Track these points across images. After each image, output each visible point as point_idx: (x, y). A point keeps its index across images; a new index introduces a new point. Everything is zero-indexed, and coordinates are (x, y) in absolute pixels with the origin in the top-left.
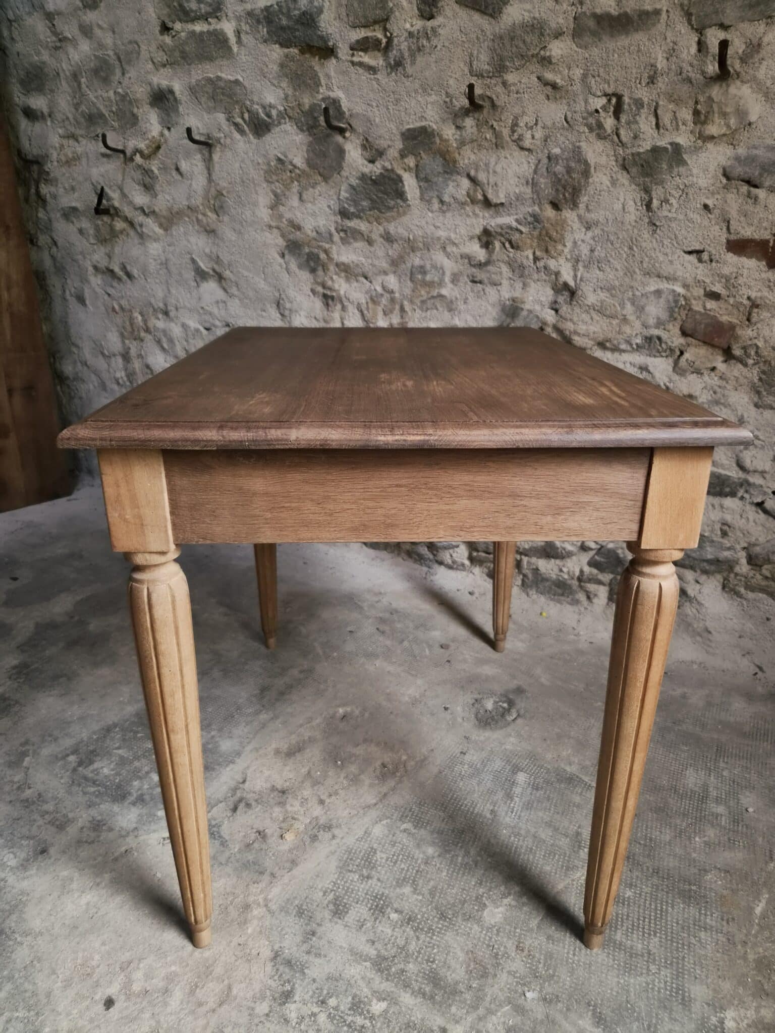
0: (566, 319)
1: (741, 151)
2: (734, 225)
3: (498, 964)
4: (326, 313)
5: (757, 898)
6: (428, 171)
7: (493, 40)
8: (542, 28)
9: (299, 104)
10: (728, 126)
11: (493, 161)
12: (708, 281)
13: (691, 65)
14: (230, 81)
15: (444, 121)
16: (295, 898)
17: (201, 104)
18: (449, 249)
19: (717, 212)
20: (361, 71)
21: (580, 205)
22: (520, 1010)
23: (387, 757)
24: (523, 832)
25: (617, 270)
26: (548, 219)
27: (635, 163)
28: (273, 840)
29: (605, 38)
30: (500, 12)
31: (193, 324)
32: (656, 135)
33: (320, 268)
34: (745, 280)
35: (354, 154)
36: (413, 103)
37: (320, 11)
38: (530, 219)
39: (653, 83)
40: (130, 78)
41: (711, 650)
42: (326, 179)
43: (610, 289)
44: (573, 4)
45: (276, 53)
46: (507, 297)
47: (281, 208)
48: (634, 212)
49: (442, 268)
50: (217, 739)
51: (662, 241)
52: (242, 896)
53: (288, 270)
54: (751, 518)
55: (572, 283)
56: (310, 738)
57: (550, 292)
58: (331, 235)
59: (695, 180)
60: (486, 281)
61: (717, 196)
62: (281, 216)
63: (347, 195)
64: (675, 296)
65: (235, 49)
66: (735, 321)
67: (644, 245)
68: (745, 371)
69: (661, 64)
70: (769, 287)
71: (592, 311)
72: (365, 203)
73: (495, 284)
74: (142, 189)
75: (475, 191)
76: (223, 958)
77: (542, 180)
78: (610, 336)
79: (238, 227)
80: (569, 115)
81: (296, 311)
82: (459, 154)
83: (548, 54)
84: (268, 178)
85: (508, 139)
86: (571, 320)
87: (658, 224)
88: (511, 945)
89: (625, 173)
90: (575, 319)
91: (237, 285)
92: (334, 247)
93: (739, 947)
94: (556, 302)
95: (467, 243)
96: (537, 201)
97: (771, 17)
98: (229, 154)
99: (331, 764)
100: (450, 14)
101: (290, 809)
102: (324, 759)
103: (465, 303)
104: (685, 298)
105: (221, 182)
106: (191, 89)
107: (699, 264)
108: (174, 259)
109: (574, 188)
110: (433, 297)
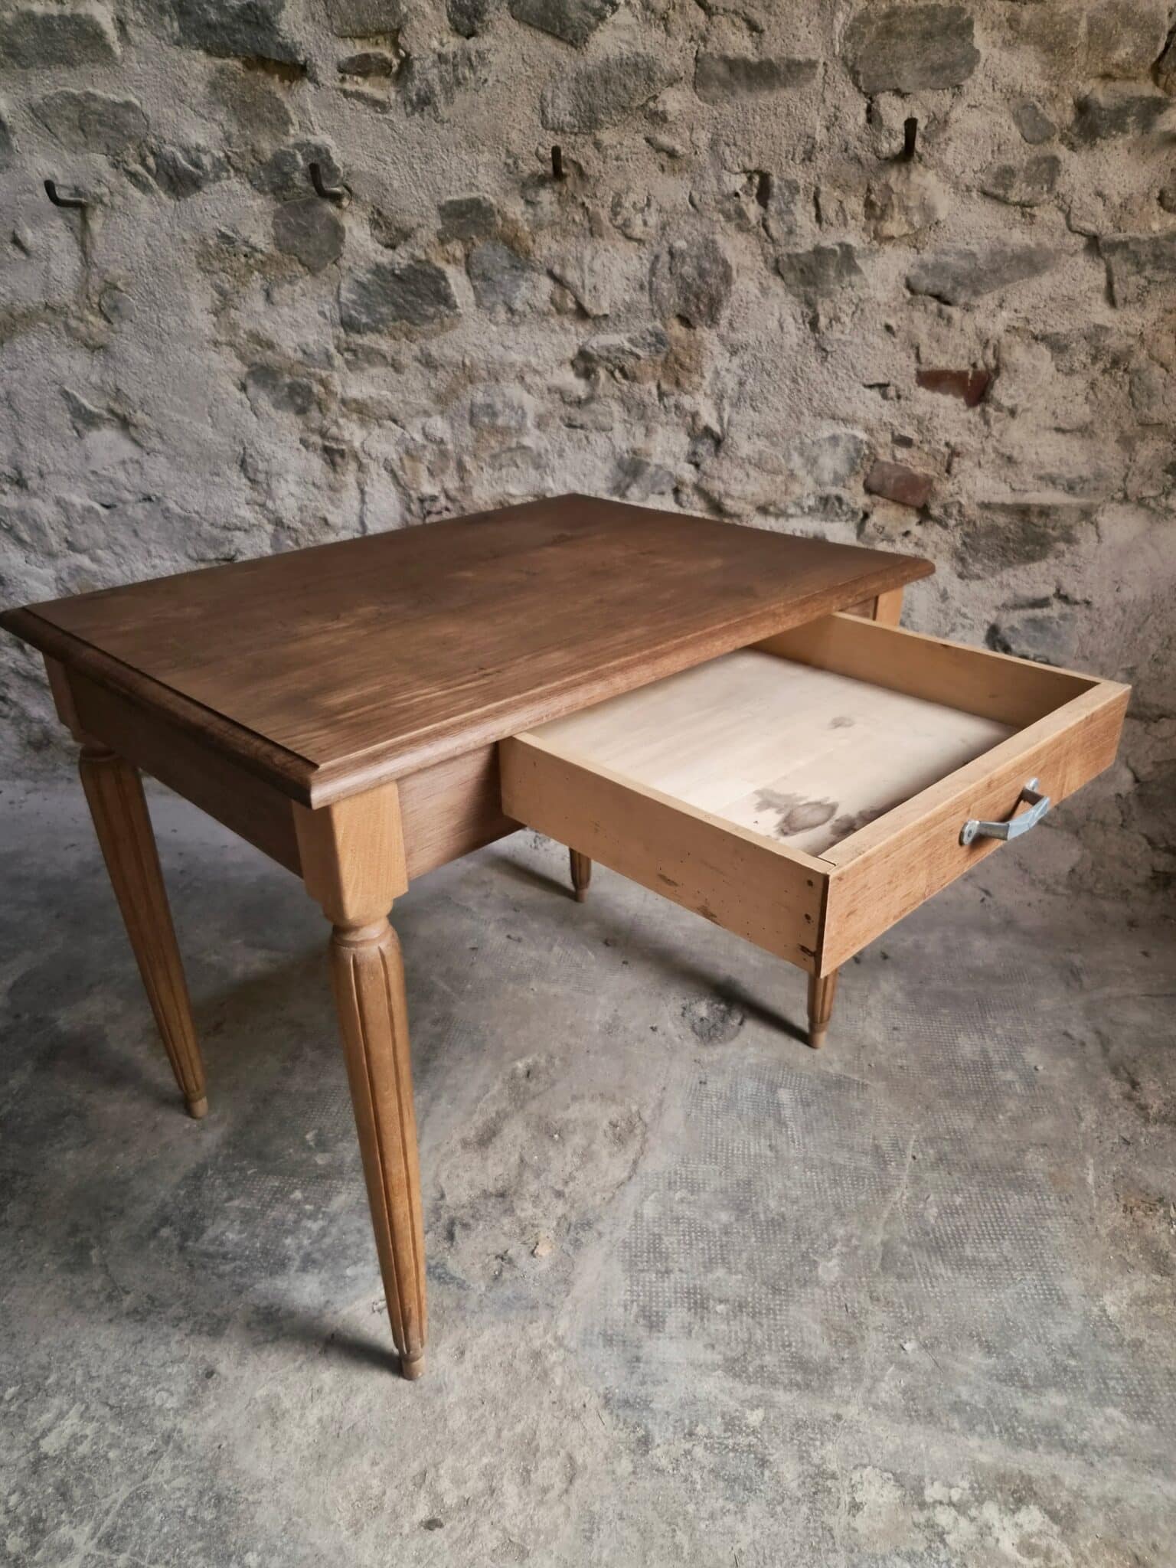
0: (713, 478)
1: (928, 256)
2: (924, 352)
3: (860, 1324)
4: (331, 476)
5: (1084, 1166)
6: (487, 265)
7: (577, 81)
8: (649, 69)
9: (253, 150)
10: (911, 224)
11: (587, 253)
12: (896, 423)
13: (860, 140)
14: (115, 104)
15: (506, 193)
16: (593, 1325)
17: (56, 137)
18: (528, 379)
19: (901, 335)
20: (360, 106)
21: (722, 322)
22: (905, 1366)
23: (614, 1112)
24: (816, 1162)
25: (777, 410)
26: (677, 340)
27: (792, 267)
28: (523, 1261)
29: (742, 92)
30: (586, 41)
31: (78, 499)
32: (817, 230)
33: (314, 407)
34: (941, 421)
35: (358, 233)
36: (455, 162)
37: (279, 5)
38: (650, 339)
39: (810, 160)
42: (313, 270)
43: (770, 436)
44: (692, 39)
45: (199, 65)
46: (624, 447)
47: (234, 313)
48: (795, 333)
49: (521, 407)
51: (835, 373)
52: (523, 1344)
53: (255, 411)
55: (717, 428)
56: (497, 1113)
57: (685, 440)
58: (329, 357)
59: (872, 292)
60: (590, 425)
61: (900, 314)
62: (234, 327)
63: (353, 297)
64: (856, 443)
65: (118, 50)
66: (931, 473)
67: (812, 376)
68: (944, 533)
69: (821, 135)
70: (970, 430)
71: (747, 465)
72: (384, 310)
73: (601, 429)
75: (563, 296)
76: (542, 1426)
77: (664, 285)
78: (774, 497)
79: (153, 342)
80: (696, 197)
81: (279, 475)
82: (534, 241)
83: (660, 108)
84: (205, 265)
85: (608, 224)
86: (719, 478)
87: (829, 348)
88: (863, 1297)
89: (779, 279)
90: (725, 476)
91: (160, 435)
92: (336, 375)
93: (1089, 1226)
94: (694, 453)
95: (556, 371)
96: (658, 315)
97: (959, 87)
98: (122, 222)
99: (546, 1141)
100: (504, 33)
101: (522, 1215)
102: (534, 1137)
103: (561, 456)
104: (869, 446)
105: (111, 268)
106: (33, 110)
107: (885, 402)
108: (25, 393)
109: (711, 298)
110: (510, 449)
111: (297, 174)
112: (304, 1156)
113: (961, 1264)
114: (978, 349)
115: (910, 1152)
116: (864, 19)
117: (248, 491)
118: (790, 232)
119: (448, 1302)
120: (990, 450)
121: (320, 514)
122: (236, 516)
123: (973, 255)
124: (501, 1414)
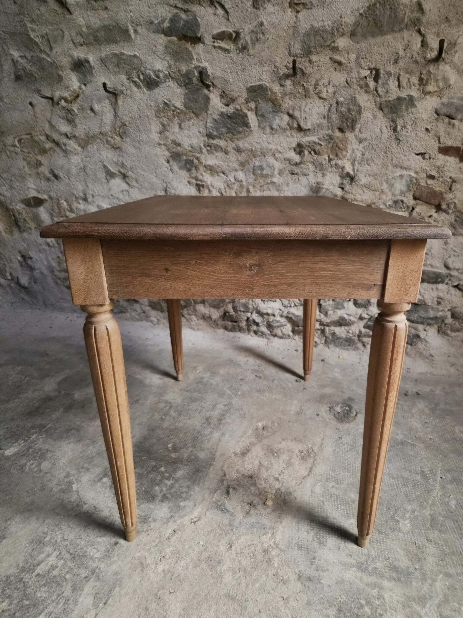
0: (349, 193)
1: (445, 100)
2: (442, 140)
3: (423, 552)
6: (263, 110)
7: (304, 37)
8: (333, 30)
9: (179, 70)
10: (438, 87)
11: (303, 105)
12: (428, 169)
13: (418, 54)
14: (130, 56)
15: (273, 82)
16: (292, 539)
17: (109, 69)
18: (277, 155)
19: (433, 132)
20: (219, 51)
21: (356, 130)
22: (448, 575)
23: (301, 447)
25: (378, 165)
26: (338, 137)
27: (387, 106)
28: (260, 507)
29: (369, 38)
32: (398, 91)
33: (194, 168)
34: (448, 168)
35: (215, 101)
36: (254, 70)
38: (326, 138)
39: (397, 63)
40: (57, 52)
41: (434, 365)
42: (197, 116)
43: (374, 175)
45: (162, 40)
46: (313, 182)
47: (167, 133)
48: (387, 134)
49: (273, 166)
50: (195, 453)
51: (403, 149)
52: (259, 545)
53: (172, 171)
54: (453, 294)
55: (352, 173)
56: (250, 443)
57: (338, 178)
58: (201, 149)
59: (420, 115)
60: (300, 173)
61: (432, 124)
62: (166, 138)
63: (211, 125)
64: (410, 178)
65: (133, 36)
66: (443, 190)
67: (393, 150)
68: (447, 216)
69: (401, 53)
70: (460, 171)
71: (364, 188)
72: (223, 130)
73: (305, 175)
74: (66, 122)
75: (293, 122)
76: (268, 585)
77: (334, 116)
78: (375, 201)
79: (137, 145)
80: (349, 79)
82: (282, 101)
83: (336, 45)
84: (158, 115)
85: (312, 92)
86: (352, 193)
87: (401, 139)
88: (423, 539)
89: (381, 112)
90: (354, 192)
91: (136, 180)
92: (203, 156)
94: (342, 184)
95: (288, 152)
96: (331, 128)
98: (130, 100)
99: (271, 456)
101: (260, 486)
102: (265, 454)
103: (287, 186)
104: (416, 179)
105: (124, 117)
106: (101, 60)
107: (423, 161)
108: (90, 166)
109: (353, 120)
110: (268, 183)
111: (194, 78)
112: (167, 453)
115: (439, 475)
118: (387, 92)
119: (226, 522)
124: (248, 577)
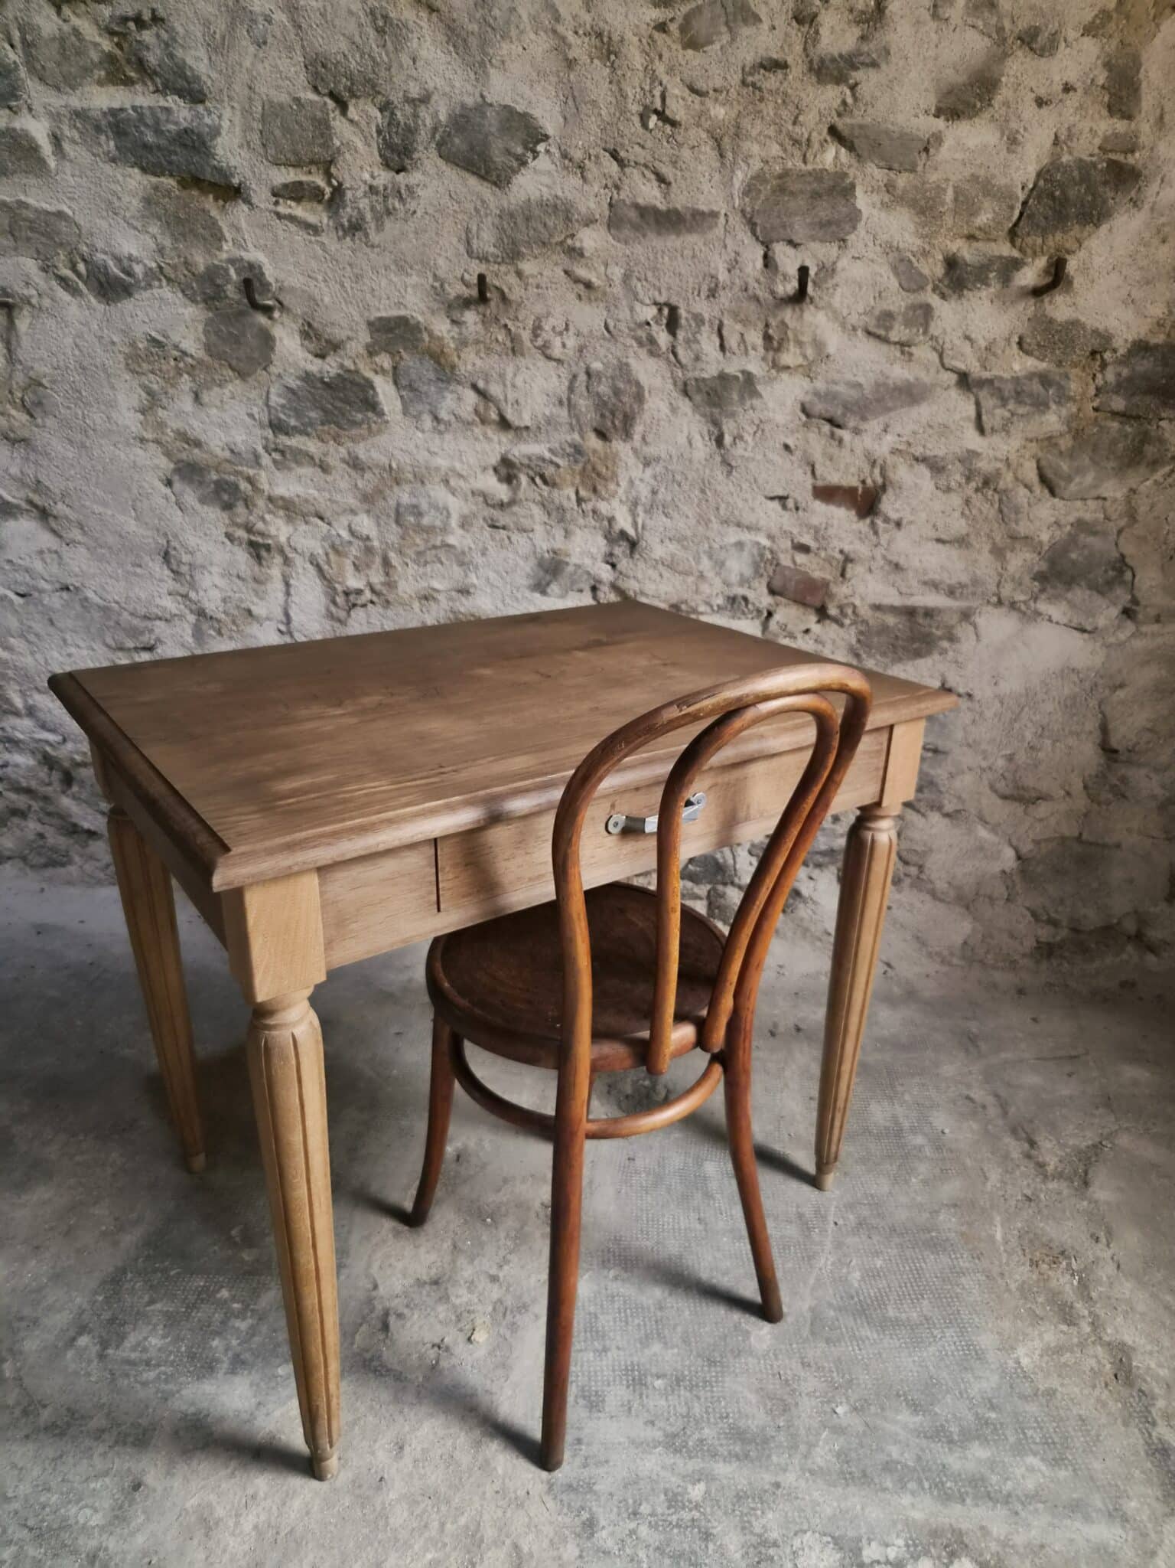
0: (628, 577)
1: (820, 385)
2: (819, 471)
3: (794, 1391)
4: (256, 568)
5: (992, 1224)
6: (414, 377)
7: (500, 217)
8: (568, 211)
9: (186, 263)
10: (805, 357)
11: (510, 371)
12: (795, 531)
13: (758, 281)
14: (48, 213)
15: (433, 312)
16: (533, 1409)
18: (453, 482)
19: (798, 453)
20: (293, 228)
21: (635, 436)
22: (839, 1430)
23: (545, 1193)
25: (687, 517)
26: (595, 451)
27: (699, 390)
28: (461, 1349)
29: (651, 235)
30: (509, 182)
32: (720, 358)
33: (240, 503)
34: (835, 531)
35: (288, 342)
36: (384, 282)
37: (216, 132)
38: (569, 450)
39: (714, 297)
42: (242, 375)
43: (681, 540)
44: (606, 186)
45: (134, 182)
46: (545, 548)
47: (161, 412)
48: (702, 448)
49: (445, 508)
51: (739, 485)
53: (180, 505)
55: (631, 532)
57: (602, 542)
58: (257, 457)
59: (771, 415)
60: (512, 526)
61: (797, 435)
62: (161, 425)
63: (282, 401)
64: (759, 549)
65: (52, 163)
66: (828, 577)
67: (719, 488)
68: (841, 631)
69: (723, 276)
70: (860, 539)
71: (660, 566)
72: (313, 414)
73: (524, 530)
75: (487, 409)
76: (486, 1517)
77: (581, 402)
78: (685, 596)
79: (78, 437)
80: (611, 323)
81: (204, 567)
82: (459, 357)
83: (578, 245)
84: (133, 366)
85: (528, 344)
86: (635, 578)
87: (733, 463)
88: (795, 1364)
89: (687, 400)
90: (640, 576)
91: (81, 526)
92: (263, 474)
93: (1000, 1281)
94: (611, 554)
95: (480, 476)
96: (577, 428)
97: (844, 241)
98: (51, 323)
99: (479, 1225)
100: (432, 171)
101: (458, 1302)
102: (466, 1222)
103: (483, 554)
104: (772, 552)
105: (36, 366)
107: (783, 512)
109: (626, 416)
110: (435, 547)
111: (229, 287)
112: (231, 1252)
113: (886, 1325)
114: (867, 468)
115: (831, 1219)
116: (759, 178)
117: (170, 582)
118: (697, 358)
119: (386, 1396)
120: (879, 557)
121: (243, 605)
122: (158, 606)
123: (860, 385)
124: (443, 1508)
